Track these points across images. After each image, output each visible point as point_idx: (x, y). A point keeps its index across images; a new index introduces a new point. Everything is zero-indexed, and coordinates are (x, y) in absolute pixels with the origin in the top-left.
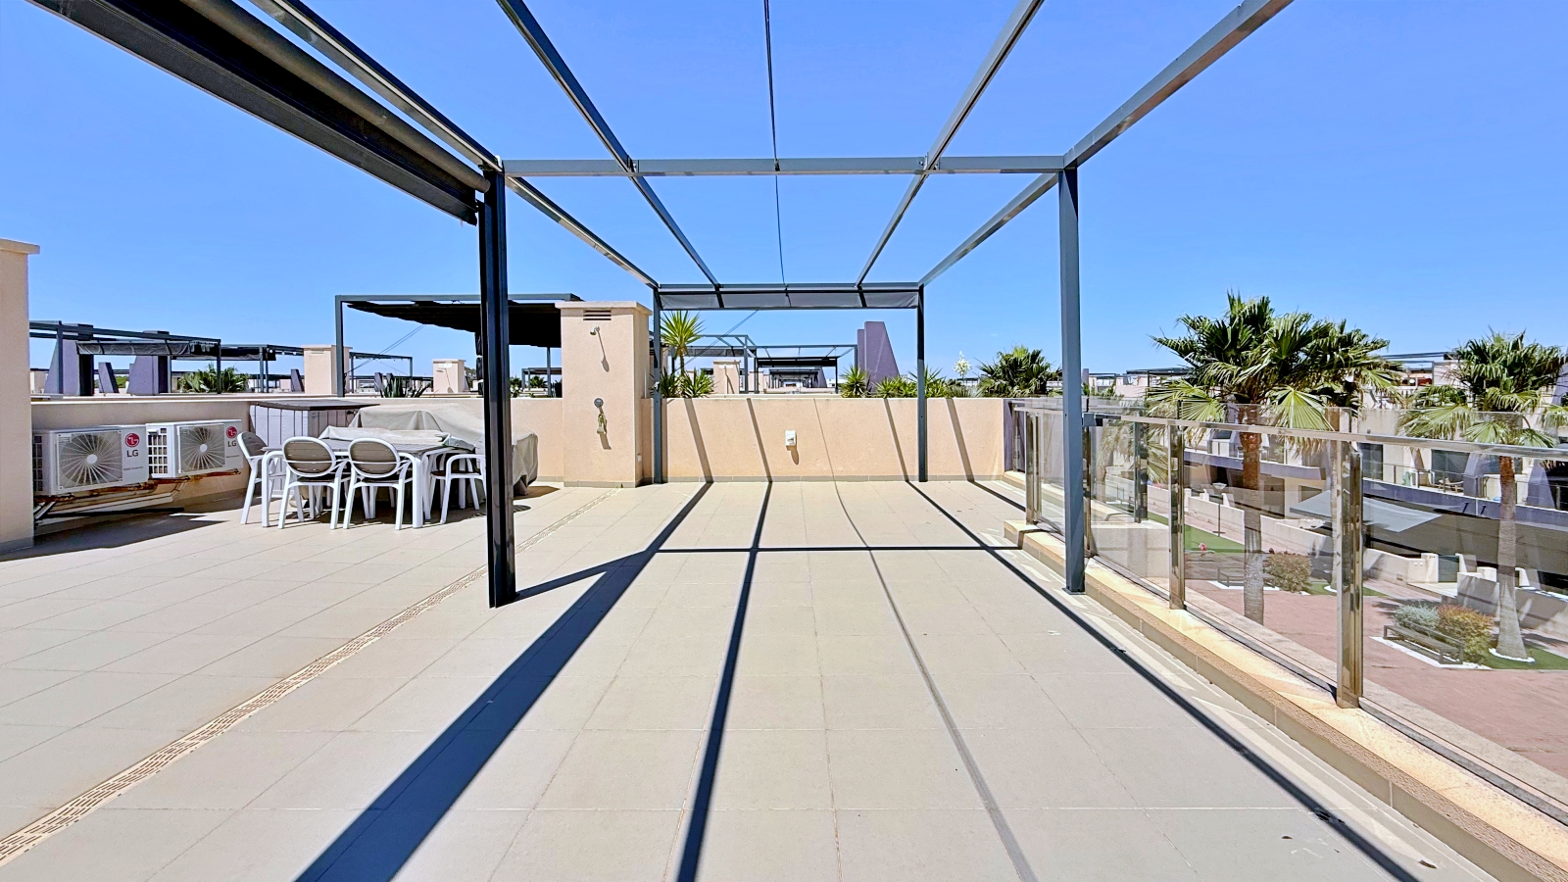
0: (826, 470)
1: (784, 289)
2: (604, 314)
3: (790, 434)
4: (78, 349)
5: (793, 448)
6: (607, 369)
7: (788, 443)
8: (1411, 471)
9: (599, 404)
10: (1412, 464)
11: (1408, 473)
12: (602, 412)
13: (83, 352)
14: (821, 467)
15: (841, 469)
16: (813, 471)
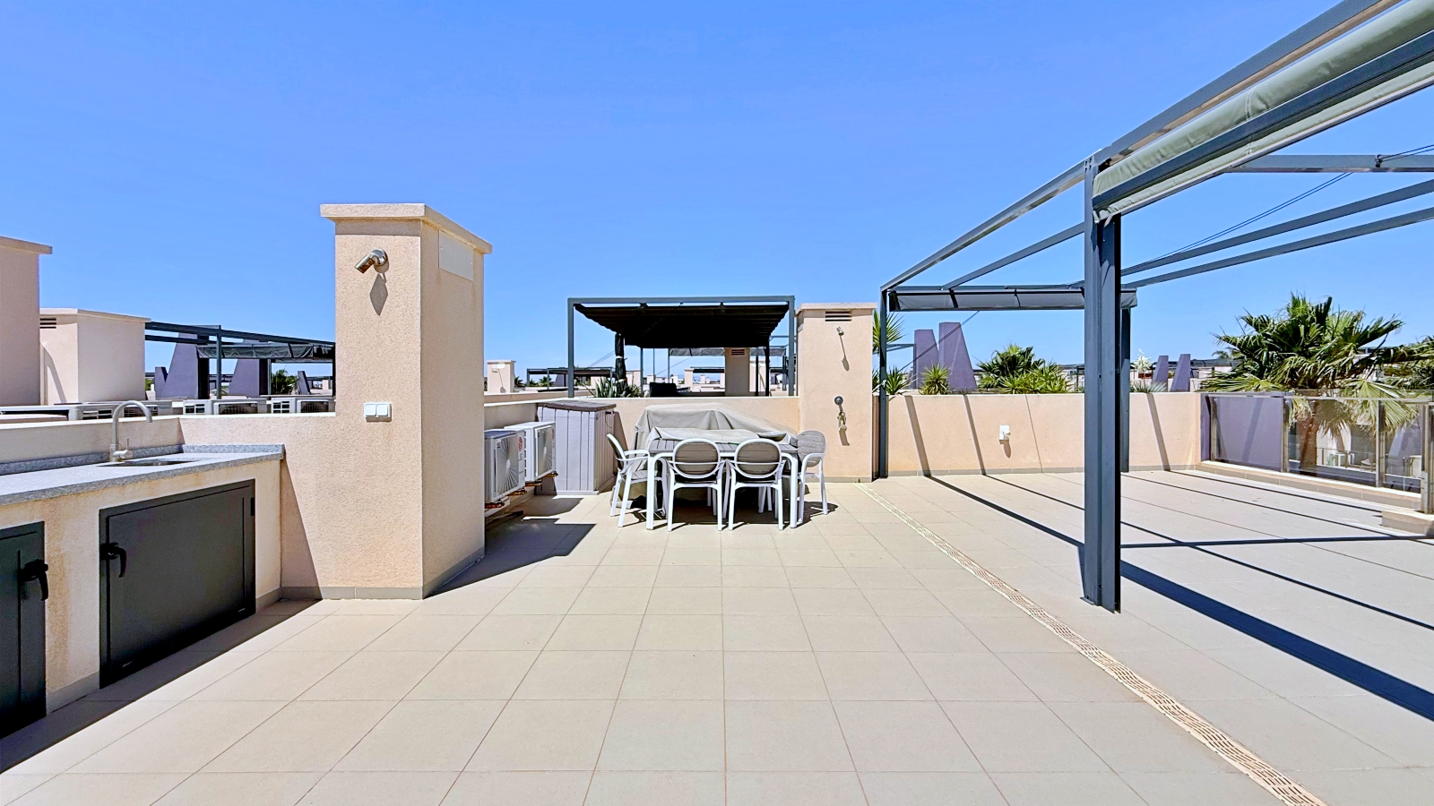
0: (1034, 463)
1: (1013, 290)
2: (844, 315)
3: (1005, 429)
4: (198, 354)
5: (1005, 442)
6: (847, 367)
7: (1002, 438)
8: (1334, 453)
9: (839, 401)
10: (1335, 447)
11: (1331, 455)
12: (841, 410)
13: (203, 356)
14: (1031, 460)
15: (1049, 461)
16: (1023, 464)
